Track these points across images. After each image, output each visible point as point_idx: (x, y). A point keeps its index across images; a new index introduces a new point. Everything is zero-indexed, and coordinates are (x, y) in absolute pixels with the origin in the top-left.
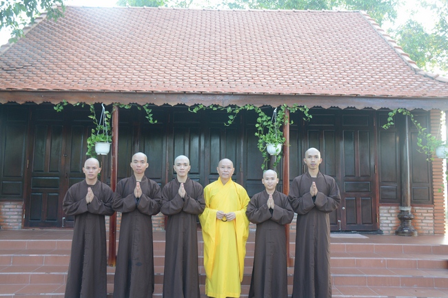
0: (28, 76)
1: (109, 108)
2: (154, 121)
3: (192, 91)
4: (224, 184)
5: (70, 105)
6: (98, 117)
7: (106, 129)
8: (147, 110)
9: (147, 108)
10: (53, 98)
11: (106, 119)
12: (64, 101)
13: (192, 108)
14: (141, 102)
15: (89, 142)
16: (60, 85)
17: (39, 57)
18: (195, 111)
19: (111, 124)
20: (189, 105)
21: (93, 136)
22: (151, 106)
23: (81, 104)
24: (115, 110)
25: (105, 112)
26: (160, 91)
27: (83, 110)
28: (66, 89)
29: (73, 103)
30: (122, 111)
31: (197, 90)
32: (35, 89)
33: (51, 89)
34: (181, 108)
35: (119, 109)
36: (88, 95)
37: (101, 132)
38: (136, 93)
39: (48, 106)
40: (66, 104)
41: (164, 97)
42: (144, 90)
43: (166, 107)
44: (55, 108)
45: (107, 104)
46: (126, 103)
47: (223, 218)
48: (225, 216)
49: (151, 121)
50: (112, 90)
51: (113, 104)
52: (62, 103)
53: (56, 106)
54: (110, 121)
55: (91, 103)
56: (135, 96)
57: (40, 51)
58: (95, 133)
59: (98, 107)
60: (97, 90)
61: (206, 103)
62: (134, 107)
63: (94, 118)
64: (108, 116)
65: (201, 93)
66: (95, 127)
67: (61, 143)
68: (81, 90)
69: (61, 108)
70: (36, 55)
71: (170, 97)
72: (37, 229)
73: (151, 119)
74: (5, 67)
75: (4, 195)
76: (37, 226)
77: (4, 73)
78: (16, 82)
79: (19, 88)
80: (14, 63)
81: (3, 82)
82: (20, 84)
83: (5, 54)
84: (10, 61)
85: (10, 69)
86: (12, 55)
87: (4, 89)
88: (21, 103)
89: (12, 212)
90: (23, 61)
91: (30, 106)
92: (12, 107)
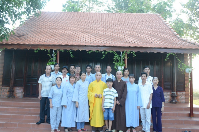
0: (26, 39)
1: (56, 51)
2: (73, 56)
3: (88, 45)
4: (98, 82)
5: (40, 50)
6: (51, 55)
7: (54, 59)
8: (70, 52)
9: (71, 51)
10: (34, 47)
11: (54, 56)
12: (38, 48)
13: (88, 51)
14: (68, 49)
16: (38, 42)
17: (30, 31)
18: (89, 53)
19: (56, 58)
20: (87, 50)
21: (49, 62)
22: (72, 51)
23: (45, 50)
24: (58, 52)
25: (54, 53)
26: (76, 45)
27: (46, 52)
28: (39, 44)
29: (42, 49)
30: (61, 52)
31: (90, 45)
32: (28, 44)
33: (33, 44)
34: (84, 51)
35: (60, 52)
36: (48, 46)
37: (52, 61)
38: (66, 45)
39: (32, 50)
40: (39, 50)
41: (77, 47)
42: (70, 44)
43: (78, 51)
44: (35, 51)
45: (55, 50)
46: (62, 49)
48: (98, 96)
49: (72, 57)
50: (57, 44)
51: (57, 50)
52: (37, 49)
53: (35, 50)
54: (56, 56)
55: (48, 49)
56: (66, 47)
57: (31, 29)
58: (50, 61)
59: (51, 51)
60: (51, 44)
61: (94, 49)
62: (65, 51)
63: (50, 55)
64: (55, 54)
65: (92, 46)
66: (50, 59)
67: (38, 64)
68: (45, 44)
69: (37, 51)
70: (29, 31)
71: (79, 47)
72: (28, 98)
73: (72, 56)
74: (18, 35)
75: (16, 84)
76: (28, 97)
77: (17, 38)
78: (21, 41)
79: (22, 43)
80: (21, 34)
81: (16, 41)
82: (23, 42)
83: (18, 30)
84: (20, 33)
85: (19, 36)
86: (20, 31)
87: (16, 43)
88: (22, 49)
89: (19, 91)
90: (24, 33)
91: (26, 50)
92: (19, 50)
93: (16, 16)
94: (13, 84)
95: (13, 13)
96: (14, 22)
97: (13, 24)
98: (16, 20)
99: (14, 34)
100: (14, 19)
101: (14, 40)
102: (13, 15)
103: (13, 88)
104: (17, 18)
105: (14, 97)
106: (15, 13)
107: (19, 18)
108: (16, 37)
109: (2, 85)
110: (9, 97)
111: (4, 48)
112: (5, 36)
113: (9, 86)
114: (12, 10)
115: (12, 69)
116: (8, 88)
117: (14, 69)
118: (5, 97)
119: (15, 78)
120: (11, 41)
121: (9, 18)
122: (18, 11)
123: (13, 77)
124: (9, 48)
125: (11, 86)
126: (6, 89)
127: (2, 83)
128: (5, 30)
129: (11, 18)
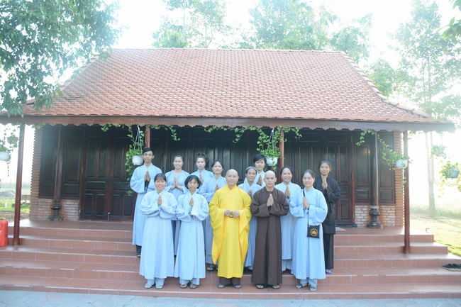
0: (84, 104)
1: (143, 129)
2: (177, 138)
3: (207, 116)
4: (231, 189)
5: (113, 126)
6: (135, 136)
7: (141, 145)
8: (172, 130)
9: (173, 128)
10: (101, 121)
11: (140, 137)
12: (109, 123)
13: (207, 128)
14: (168, 124)
15: (127, 155)
16: (107, 110)
17: (92, 89)
18: (209, 131)
19: (144, 141)
20: (205, 126)
21: (131, 150)
22: (176, 127)
23: (122, 126)
24: (148, 130)
25: (140, 132)
26: (183, 115)
27: (123, 130)
28: (110, 114)
29: (116, 124)
30: (153, 131)
31: (211, 115)
32: (88, 114)
33: (99, 114)
34: (199, 128)
35: (151, 129)
36: (127, 119)
37: (137, 147)
38: (164, 117)
39: (97, 128)
40: (110, 126)
41: (186, 120)
42: (170, 115)
43: (187, 127)
44: (102, 129)
45: (141, 126)
46: (156, 125)
47: (230, 215)
48: (231, 213)
49: (175, 139)
50: (145, 115)
51: (146, 125)
52: (107, 125)
53: (103, 127)
54: (144, 138)
55: (129, 125)
56: (163, 119)
57: (93, 84)
58: (133, 148)
59: (134, 127)
60: (134, 114)
61: (219, 125)
62: (162, 127)
63: (132, 136)
64: (142, 135)
65: (215, 117)
66: (132, 143)
67: (107, 154)
68: (122, 115)
69: (107, 129)
70: (90, 88)
71: (190, 120)
72: (89, 221)
73: (175, 137)
74: (68, 97)
75: (66, 194)
76: (89, 218)
77: (67, 102)
78: (74, 109)
79: (77, 114)
80: (74, 94)
81: (65, 109)
82: (77, 110)
83: (68, 87)
84: (71, 93)
85: (71, 99)
86: (73, 87)
87: (66, 114)
88: (78, 125)
89: (71, 208)
90: (80, 92)
91: (84, 128)
92: (71, 128)
93: (65, 61)
94: (59, 194)
95: (61, 55)
96: (61, 72)
97: (59, 77)
98: (65, 68)
99: (61, 94)
100: (61, 66)
101: (62, 108)
102: (61, 59)
103: (59, 202)
104: (68, 63)
105: (63, 219)
106: (65, 54)
107: (72, 64)
108: (64, 100)
109: (39, 195)
110: (52, 219)
111: (44, 124)
112: (44, 101)
113: (53, 198)
114: (59, 50)
115: (57, 164)
116: (50, 201)
117: (61, 163)
118: (45, 218)
119: (62, 181)
120: (55, 109)
121: (53, 66)
122: (70, 51)
123: (60, 180)
124: (53, 123)
125: (55, 197)
126: (47, 203)
127: (39, 192)
128: (46, 88)
129: (56, 65)
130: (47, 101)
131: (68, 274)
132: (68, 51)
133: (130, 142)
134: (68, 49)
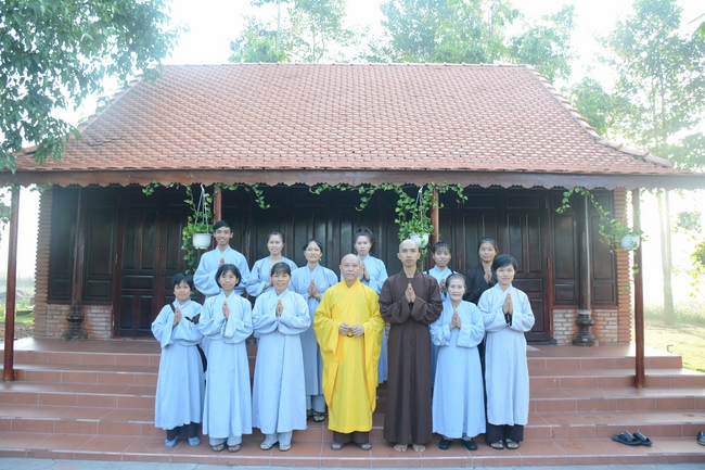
0: (116, 152)
1: (210, 190)
2: (265, 205)
3: (313, 167)
4: (349, 287)
5: (161, 187)
6: (196, 202)
7: (206, 216)
8: (257, 192)
9: (258, 189)
10: (142, 178)
11: (205, 204)
12: (154, 182)
13: (314, 188)
14: (249, 181)
15: (184, 233)
16: (152, 161)
17: (130, 128)
18: (317, 192)
19: (212, 210)
20: (311, 184)
21: (190, 225)
22: (262, 187)
23: (175, 185)
24: (217, 192)
25: (205, 195)
26: (273, 167)
27: (178, 193)
28: (157, 167)
29: (165, 184)
30: (226, 193)
31: (320, 165)
32: (121, 168)
33: (139, 167)
34: (300, 188)
35: (222, 190)
36: (184, 174)
37: (200, 220)
38: (243, 170)
39: (135, 189)
40: (157, 186)
41: (279, 174)
42: (254, 167)
43: (281, 187)
44: (144, 191)
45: (207, 185)
46: (231, 183)
47: (347, 332)
48: (350, 329)
49: (262, 206)
50: (213, 167)
51: (214, 184)
52: (152, 185)
53: (145, 188)
54: (211, 206)
55: (187, 184)
56: (242, 174)
57: (132, 121)
58: (193, 222)
59: (196, 188)
60: (194, 167)
61: (332, 181)
62: (241, 187)
63: (191, 202)
64: (208, 199)
65: (325, 170)
66: (192, 214)
67: (155, 231)
68: (176, 167)
69: (151, 190)
70: (127, 126)
71: (286, 174)
72: (128, 339)
73: (262, 203)
74: (92, 141)
75: (90, 297)
76: (129, 335)
77: (90, 149)
78: (101, 159)
79: (102, 168)
80: (101, 136)
81: (86, 160)
82: (106, 162)
83: (92, 126)
84: (98, 134)
85: (96, 144)
86: (100, 126)
87: (85, 168)
88: (104, 186)
89: (99, 319)
90: (111, 134)
91: (115, 189)
92: (94, 190)
93: (83, 81)
94: (79, 296)
95: (76, 71)
96: (78, 100)
97: (75, 108)
98: (84, 94)
99: (78, 137)
100: (78, 90)
101: (81, 159)
102: (76, 79)
103: (79, 309)
104: (89, 87)
105: (86, 337)
106: (82, 71)
107: (94, 87)
108: (85, 146)
109: (48, 298)
110: (69, 336)
111: (50, 184)
112: (50, 147)
113: (70, 304)
114: (72, 65)
115: (76, 249)
116: (65, 308)
117: (82, 248)
118: (58, 335)
119: (84, 275)
120: (70, 159)
121: (64, 90)
122: (91, 65)
123: (81, 274)
124: (65, 183)
125: (74, 301)
126: (61, 311)
127: (48, 293)
128: (53, 126)
129: (69, 89)
130: (54, 147)
131: (90, 427)
132: (87, 66)
133: (188, 211)
134: (87, 61)
